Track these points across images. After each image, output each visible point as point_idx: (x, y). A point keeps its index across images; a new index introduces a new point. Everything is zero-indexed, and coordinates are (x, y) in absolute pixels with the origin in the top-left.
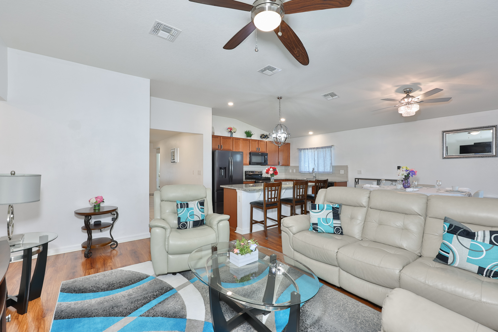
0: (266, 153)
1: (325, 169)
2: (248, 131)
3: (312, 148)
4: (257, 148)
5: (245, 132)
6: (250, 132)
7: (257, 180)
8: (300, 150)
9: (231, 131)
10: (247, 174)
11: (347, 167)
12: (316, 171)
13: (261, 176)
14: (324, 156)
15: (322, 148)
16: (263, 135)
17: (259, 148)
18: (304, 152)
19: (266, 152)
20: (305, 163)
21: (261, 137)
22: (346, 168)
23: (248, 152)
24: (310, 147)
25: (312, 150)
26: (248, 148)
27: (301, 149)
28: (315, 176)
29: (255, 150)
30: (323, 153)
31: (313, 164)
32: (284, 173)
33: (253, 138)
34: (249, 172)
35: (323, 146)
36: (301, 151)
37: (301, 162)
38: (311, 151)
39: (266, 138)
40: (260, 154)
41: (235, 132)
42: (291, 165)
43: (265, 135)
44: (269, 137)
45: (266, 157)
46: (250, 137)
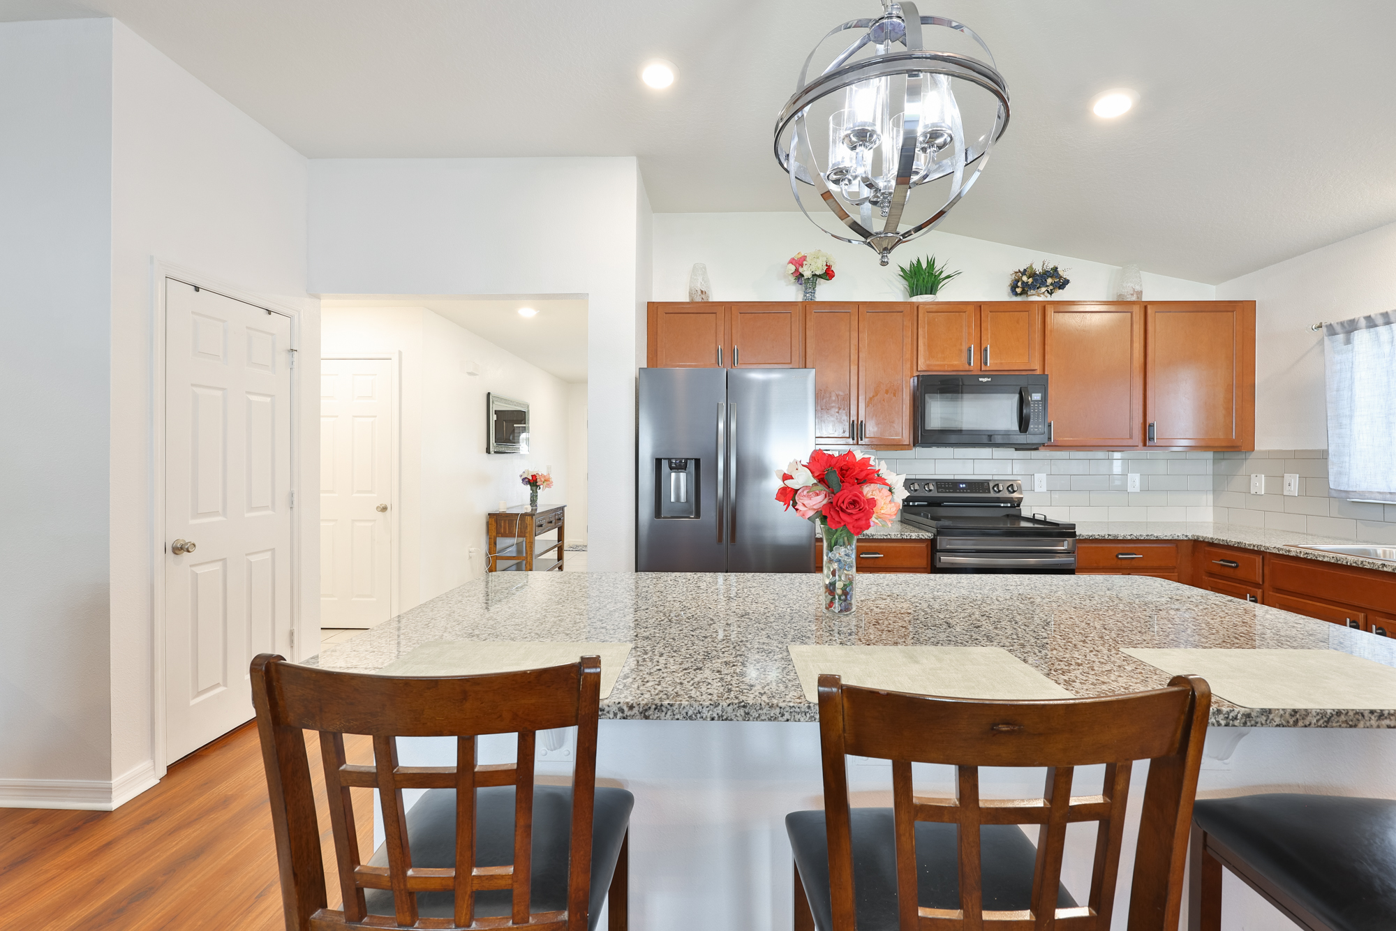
0: (1037, 373)
2: (924, 265)
4: (971, 351)
5: (908, 269)
6: (933, 267)
8: (1335, 334)
9: (801, 270)
13: (1012, 512)
16: (1025, 271)
17: (987, 350)
19: (1036, 366)
21: (1014, 287)
23: (905, 376)
27: (1353, 320)
29: (955, 361)
32: (1210, 497)
33: (947, 294)
34: (926, 483)
36: (1348, 341)
37: (1351, 417)
39: (1043, 289)
40: (985, 380)
41: (829, 274)
42: (1258, 447)
43: (1038, 269)
44: (1067, 282)
45: (1036, 397)
46: (926, 294)
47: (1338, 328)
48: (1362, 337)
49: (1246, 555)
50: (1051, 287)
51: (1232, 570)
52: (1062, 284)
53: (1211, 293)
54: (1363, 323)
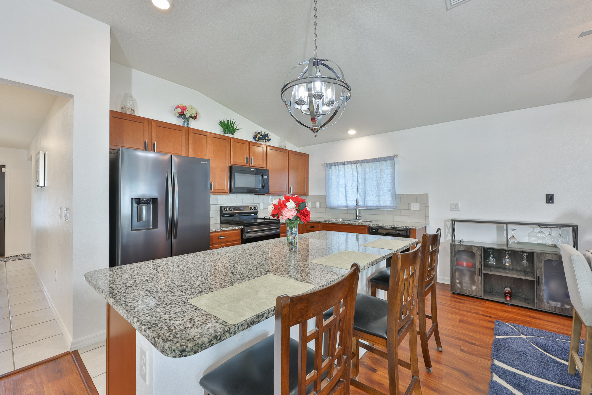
0: (265, 169)
1: (379, 201)
2: (226, 122)
3: (354, 161)
4: (247, 158)
5: (221, 122)
6: (231, 124)
7: (246, 226)
8: (328, 166)
9: (185, 112)
10: (224, 212)
11: (425, 197)
12: (362, 205)
13: (255, 216)
14: (378, 177)
15: (374, 160)
16: (259, 133)
17: (251, 159)
18: (337, 168)
19: (265, 166)
20: (338, 189)
21: (255, 138)
22: (424, 199)
23: (227, 165)
24: (349, 160)
25: (353, 165)
26: (227, 157)
27: (331, 163)
28: (359, 215)
29: (242, 161)
30: (375, 171)
31: (356, 192)
33: (237, 135)
34: (230, 208)
35: (375, 158)
36: (330, 168)
37: (331, 187)
38: (351, 168)
39: (264, 140)
40: (253, 170)
41: (195, 118)
42: (310, 194)
43: (263, 133)
44: (270, 139)
45: (266, 177)
46: (231, 134)
47: (328, 165)
48: (333, 167)
49: (317, 224)
50: (267, 140)
51: (313, 228)
52: (269, 140)
53: (298, 149)
54: (333, 164)
